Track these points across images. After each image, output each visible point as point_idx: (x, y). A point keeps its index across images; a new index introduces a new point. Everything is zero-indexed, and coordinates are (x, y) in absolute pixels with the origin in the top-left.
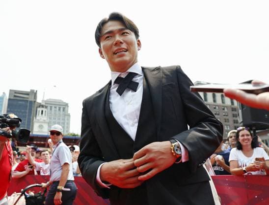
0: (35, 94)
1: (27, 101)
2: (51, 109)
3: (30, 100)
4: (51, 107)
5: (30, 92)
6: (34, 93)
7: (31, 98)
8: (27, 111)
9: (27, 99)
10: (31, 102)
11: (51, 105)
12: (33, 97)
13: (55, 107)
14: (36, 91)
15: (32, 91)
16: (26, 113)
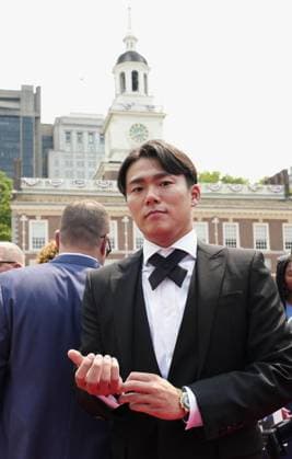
0: (36, 98)
1: (17, 117)
2: (80, 140)
3: (23, 114)
4: (80, 133)
5: (22, 91)
6: (32, 96)
7: (26, 110)
8: (21, 146)
9: (17, 114)
10: (27, 119)
11: (79, 129)
12: (31, 108)
13: (91, 134)
14: (38, 88)
15: (27, 90)
16: (18, 150)
